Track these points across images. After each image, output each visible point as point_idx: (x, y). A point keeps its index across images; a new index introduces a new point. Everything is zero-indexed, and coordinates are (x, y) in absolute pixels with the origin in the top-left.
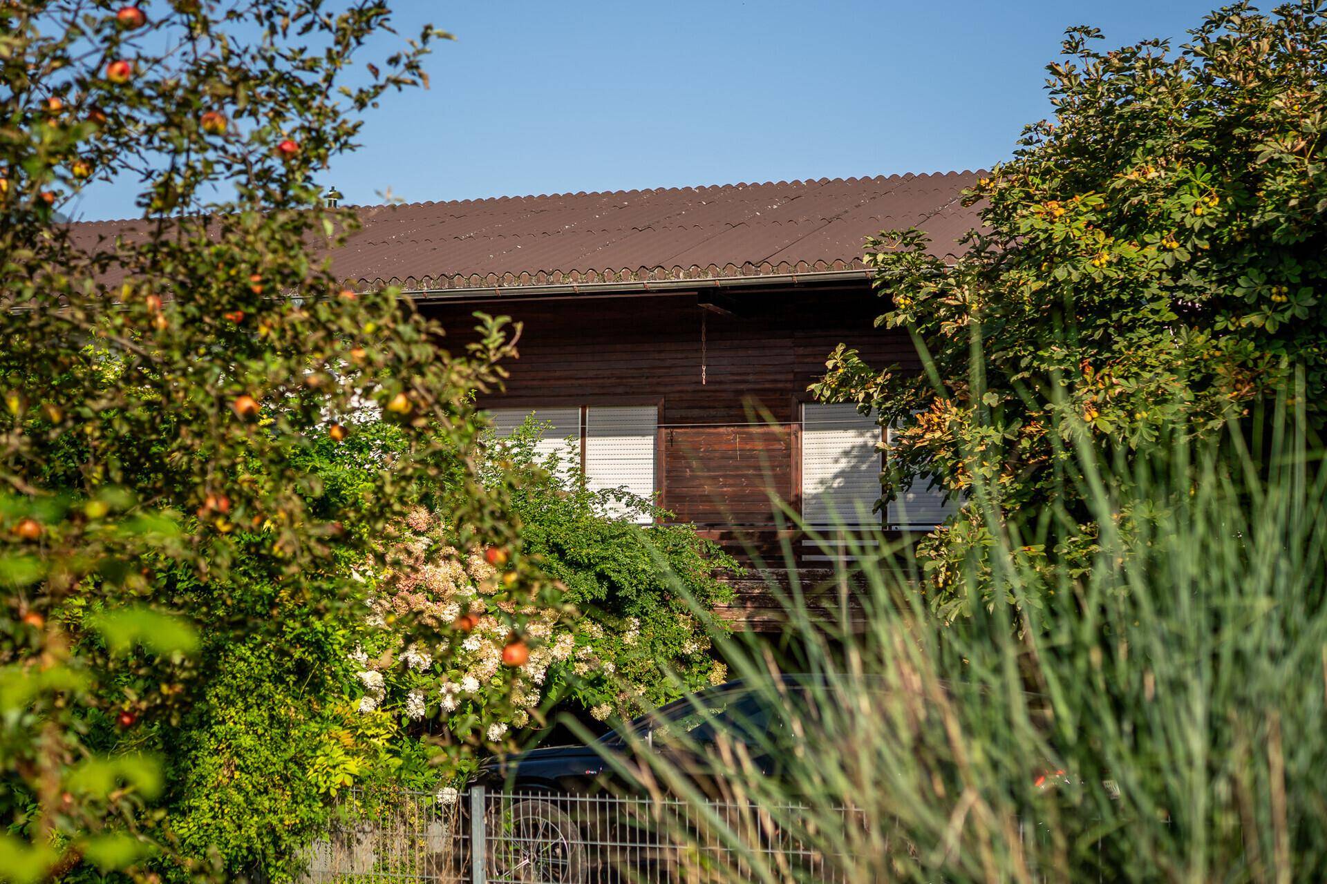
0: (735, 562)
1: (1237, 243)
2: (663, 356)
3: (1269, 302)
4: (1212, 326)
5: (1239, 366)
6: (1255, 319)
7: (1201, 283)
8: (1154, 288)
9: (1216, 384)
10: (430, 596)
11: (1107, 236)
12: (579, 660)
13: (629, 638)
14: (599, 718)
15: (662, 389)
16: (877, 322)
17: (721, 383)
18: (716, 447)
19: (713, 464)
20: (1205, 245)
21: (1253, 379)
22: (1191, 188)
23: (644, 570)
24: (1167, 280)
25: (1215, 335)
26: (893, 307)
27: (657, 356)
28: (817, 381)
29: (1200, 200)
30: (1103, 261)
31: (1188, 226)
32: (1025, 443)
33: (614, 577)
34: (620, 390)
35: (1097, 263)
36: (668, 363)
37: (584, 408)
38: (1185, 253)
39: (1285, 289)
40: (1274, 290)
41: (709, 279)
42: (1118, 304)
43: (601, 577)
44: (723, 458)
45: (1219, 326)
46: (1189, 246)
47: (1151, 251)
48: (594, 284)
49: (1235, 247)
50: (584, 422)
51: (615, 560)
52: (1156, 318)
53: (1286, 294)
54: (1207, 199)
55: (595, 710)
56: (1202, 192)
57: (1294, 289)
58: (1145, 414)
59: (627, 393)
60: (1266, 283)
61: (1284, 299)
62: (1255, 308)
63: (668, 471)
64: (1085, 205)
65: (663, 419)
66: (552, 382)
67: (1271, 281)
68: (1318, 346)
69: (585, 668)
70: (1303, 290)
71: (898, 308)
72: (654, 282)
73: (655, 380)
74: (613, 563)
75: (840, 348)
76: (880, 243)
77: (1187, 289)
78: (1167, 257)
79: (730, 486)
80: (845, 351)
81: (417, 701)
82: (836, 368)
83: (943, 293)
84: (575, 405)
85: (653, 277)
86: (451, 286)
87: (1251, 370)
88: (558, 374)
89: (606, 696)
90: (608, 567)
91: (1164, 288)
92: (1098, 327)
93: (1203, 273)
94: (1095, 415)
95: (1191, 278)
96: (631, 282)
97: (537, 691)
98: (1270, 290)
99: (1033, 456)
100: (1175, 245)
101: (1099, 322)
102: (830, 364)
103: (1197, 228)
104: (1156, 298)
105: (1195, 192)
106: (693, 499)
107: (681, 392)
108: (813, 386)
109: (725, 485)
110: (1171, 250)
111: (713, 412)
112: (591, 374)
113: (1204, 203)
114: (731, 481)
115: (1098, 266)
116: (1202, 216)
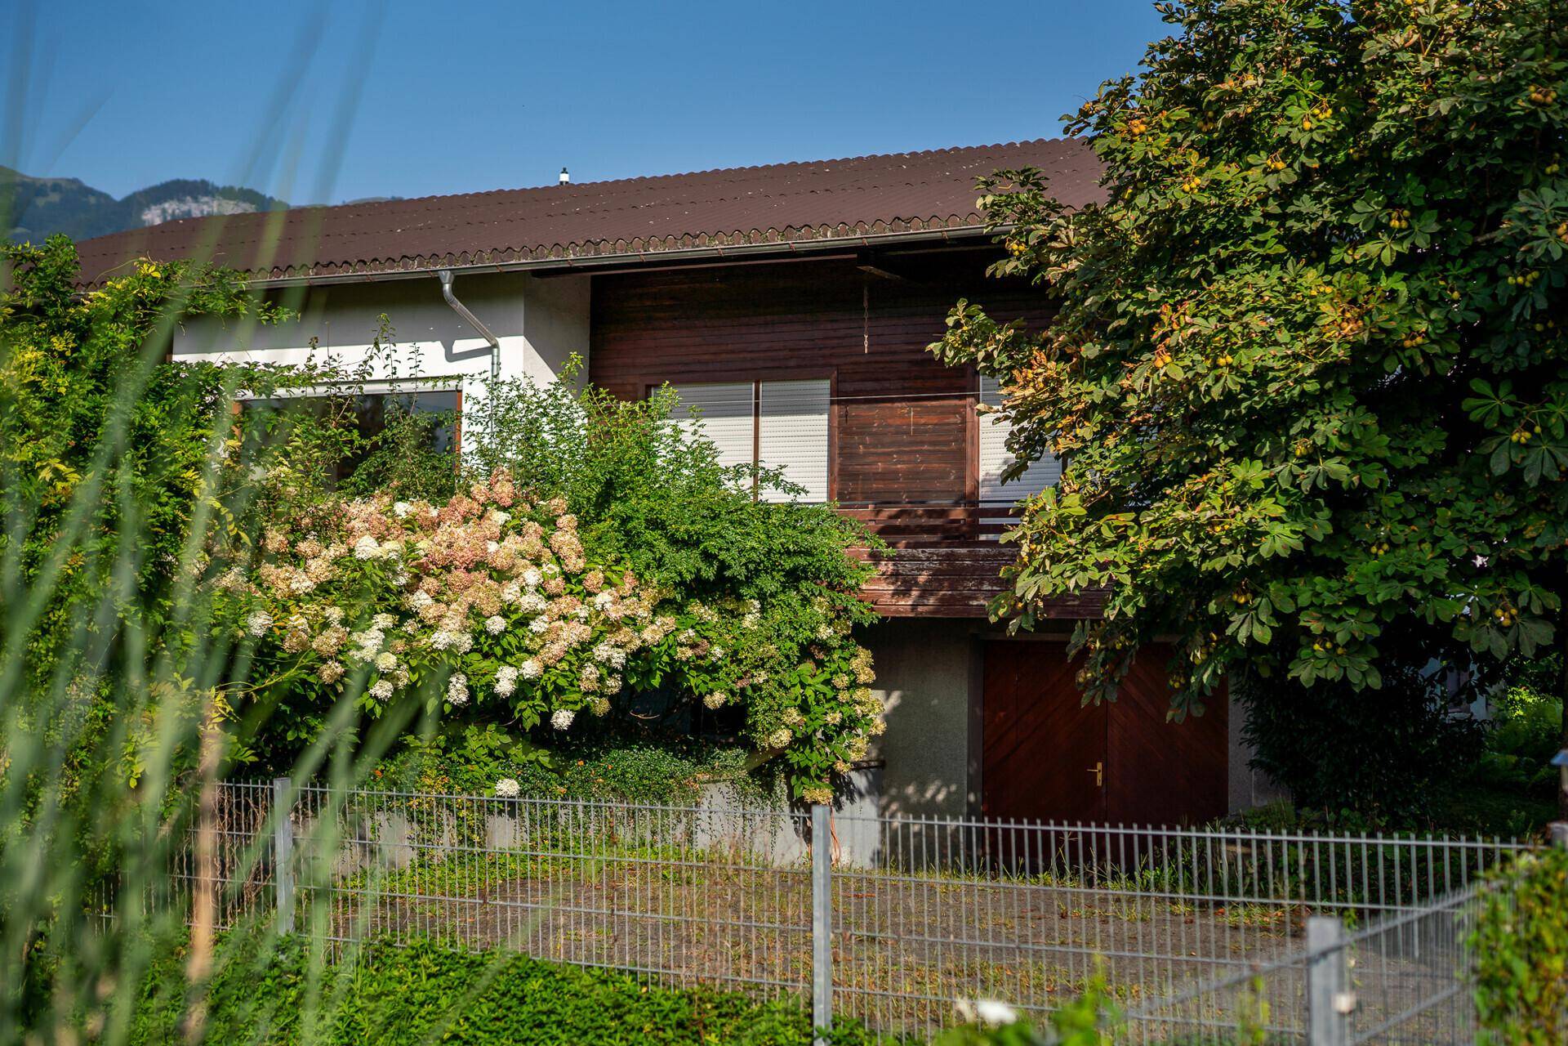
0: (882, 541)
1: (1355, 162)
2: (836, 326)
3: (1387, 228)
4: (1327, 261)
5: (1350, 303)
6: (1372, 248)
7: (1314, 209)
8: (1257, 215)
9: (1320, 323)
10: (494, 574)
11: (1202, 156)
12: (681, 645)
13: (749, 621)
14: (711, 706)
15: (835, 361)
16: (988, 272)
17: (895, 353)
18: (890, 421)
19: (887, 439)
20: (1315, 164)
21: (1361, 317)
22: (1299, 99)
23: (753, 548)
24: (1273, 207)
25: (1329, 270)
26: (1006, 255)
27: (829, 326)
28: (938, 340)
29: (1309, 112)
30: (1193, 185)
31: (1295, 142)
32: (1132, 401)
33: (723, 555)
34: (792, 363)
35: (1187, 187)
36: (842, 333)
37: (757, 382)
38: (1292, 174)
39: (1406, 213)
40: (1395, 214)
41: (857, 237)
42: (1217, 236)
43: (708, 557)
44: (897, 433)
45: (1333, 260)
46: (1296, 166)
47: (1254, 174)
48: (741, 245)
49: (1351, 165)
50: (757, 397)
51: (722, 537)
52: (1261, 251)
53: (1406, 219)
54: (1317, 111)
55: (708, 699)
56: (1313, 102)
57: (1416, 212)
58: (1229, 359)
59: (799, 367)
60: (1385, 207)
61: (1404, 224)
62: (1371, 236)
63: (841, 448)
64: (1169, 120)
65: (835, 391)
66: (724, 356)
67: (1390, 204)
68: (1445, 279)
69: (689, 653)
70: (1427, 213)
71: (1012, 255)
72: (800, 242)
73: (827, 352)
74: (720, 541)
75: (961, 305)
76: (993, 183)
77: (1299, 216)
78: (1271, 181)
79: (904, 462)
80: (967, 306)
81: (459, 686)
82: (958, 325)
83: (1053, 237)
84: (747, 380)
85: (800, 237)
86: (597, 252)
87: (1360, 307)
88: (730, 347)
89: (722, 684)
90: (711, 545)
91: (1267, 216)
92: (1196, 264)
93: (1318, 198)
94: (1168, 360)
95: (1305, 204)
96: (778, 243)
97: (618, 676)
98: (1389, 215)
99: (1138, 414)
100: (1281, 165)
101: (1196, 259)
102: (950, 321)
103: (1303, 145)
104: (1258, 228)
105: (1303, 102)
106: (868, 477)
107: (856, 363)
108: (931, 346)
109: (899, 462)
110: (1276, 171)
111: (887, 384)
112: (764, 346)
113: (1314, 116)
114: (905, 458)
115: (1187, 191)
116: (1311, 130)
